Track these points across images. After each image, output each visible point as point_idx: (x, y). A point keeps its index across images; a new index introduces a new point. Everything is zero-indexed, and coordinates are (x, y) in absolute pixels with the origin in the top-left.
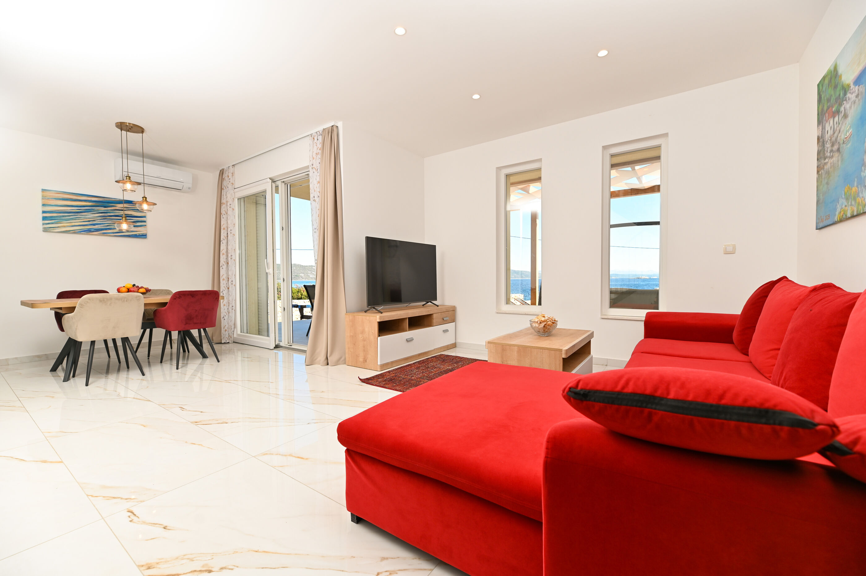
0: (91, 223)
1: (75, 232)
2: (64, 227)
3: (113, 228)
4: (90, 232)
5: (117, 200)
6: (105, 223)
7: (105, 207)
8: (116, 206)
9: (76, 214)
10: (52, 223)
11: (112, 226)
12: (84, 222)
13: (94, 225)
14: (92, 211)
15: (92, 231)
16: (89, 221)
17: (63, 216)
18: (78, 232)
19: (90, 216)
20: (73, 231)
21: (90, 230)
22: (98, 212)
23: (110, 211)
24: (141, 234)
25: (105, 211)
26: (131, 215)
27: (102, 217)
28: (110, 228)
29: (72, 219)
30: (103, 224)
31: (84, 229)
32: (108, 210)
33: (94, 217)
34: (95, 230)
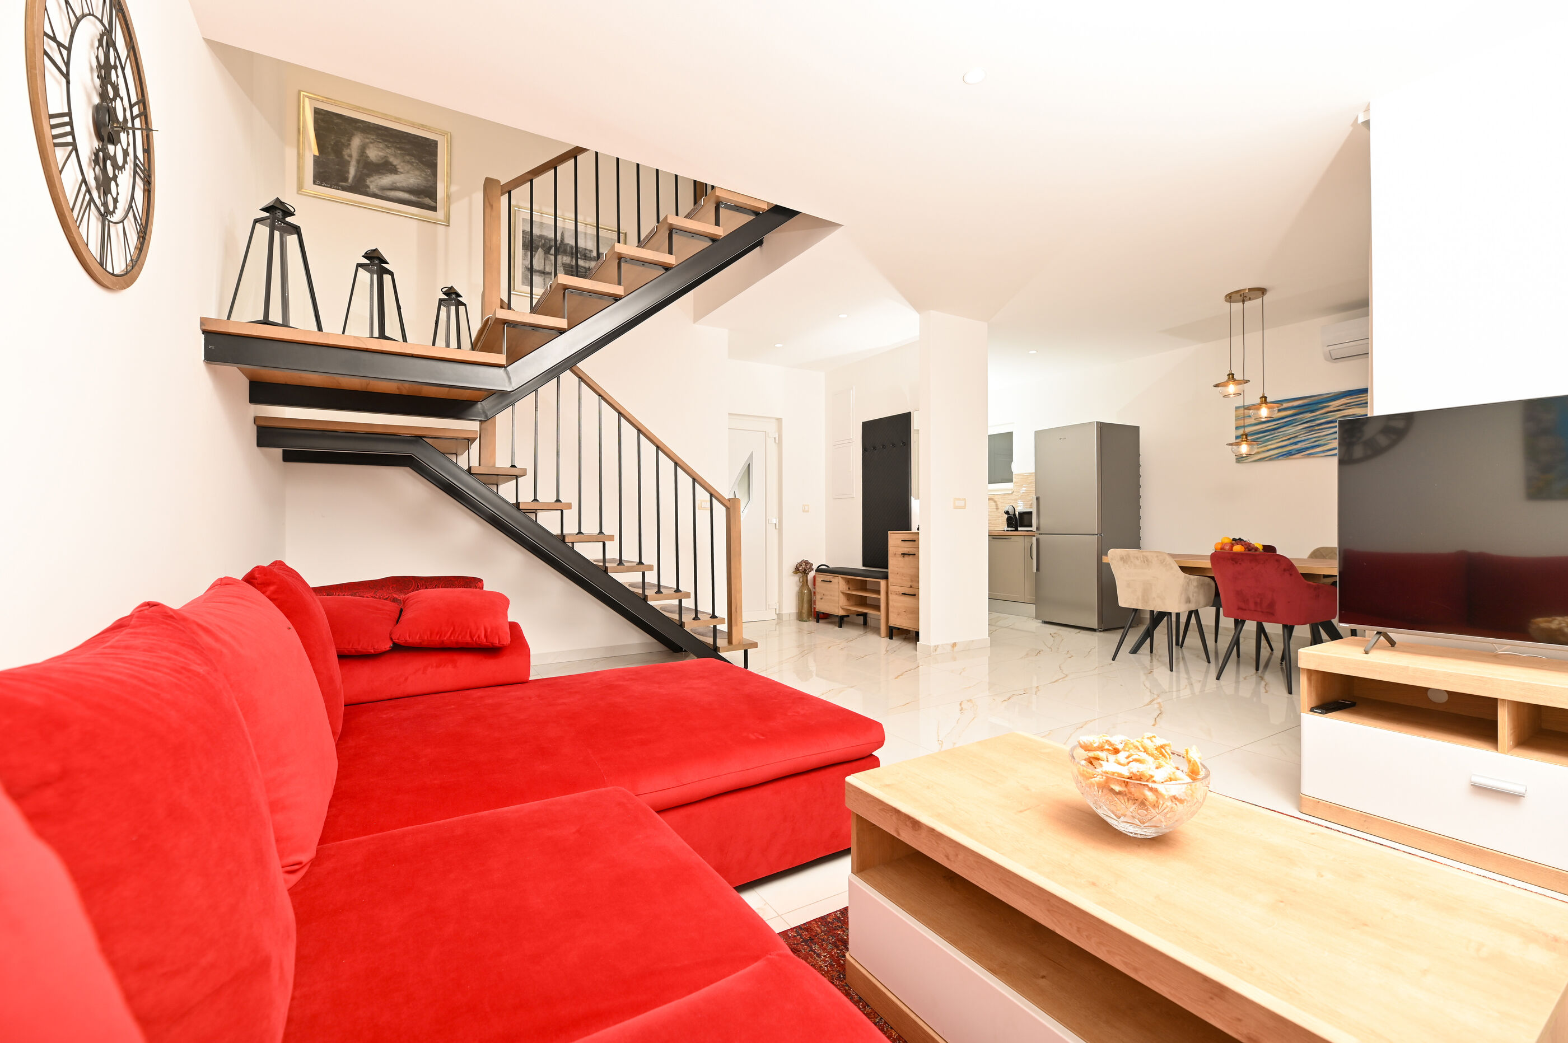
0: (1292, 441)
1: (1271, 459)
2: (1258, 453)
3: (1323, 443)
4: (1290, 455)
5: (1333, 394)
7: (1312, 411)
8: (1328, 406)
9: (1273, 432)
12: (1282, 441)
13: (1296, 443)
14: (1294, 422)
15: (1293, 453)
16: (1289, 439)
18: (1275, 458)
19: (1291, 430)
21: (1290, 452)
22: (1302, 422)
23: (1319, 416)
25: (1313, 418)
27: (1307, 429)
29: (1268, 440)
30: (1308, 439)
31: (1282, 452)
32: (1316, 416)
33: (1296, 431)
34: (1297, 451)
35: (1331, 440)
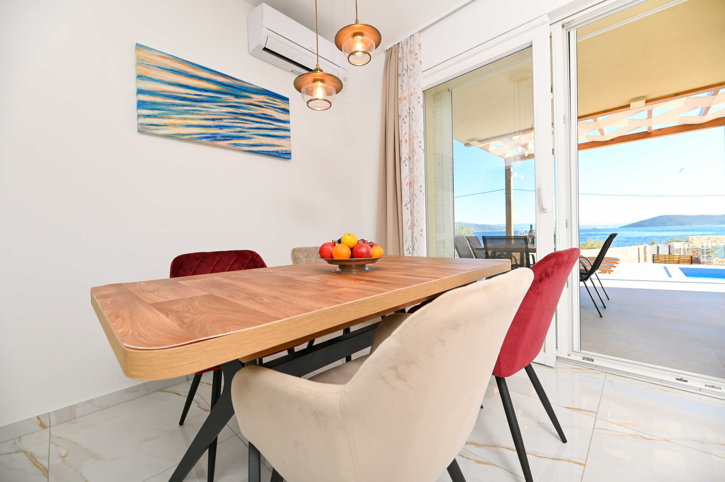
0: (216, 123)
1: (191, 139)
2: (175, 125)
3: (247, 136)
4: (215, 140)
5: (252, 87)
6: (236, 127)
7: (237, 96)
8: (251, 98)
9: (194, 103)
10: (155, 117)
11: (246, 132)
12: (206, 119)
13: (221, 127)
14: (218, 100)
15: (218, 138)
16: (213, 120)
17: (173, 105)
18: (197, 138)
19: (216, 109)
20: (190, 136)
21: (215, 135)
22: (227, 104)
23: (243, 105)
24: (285, 151)
25: (237, 105)
26: (271, 116)
27: (232, 114)
28: (243, 136)
29: (187, 112)
30: (233, 127)
31: (205, 134)
32: (240, 103)
33: (221, 112)
34: (222, 137)
35: (255, 135)
